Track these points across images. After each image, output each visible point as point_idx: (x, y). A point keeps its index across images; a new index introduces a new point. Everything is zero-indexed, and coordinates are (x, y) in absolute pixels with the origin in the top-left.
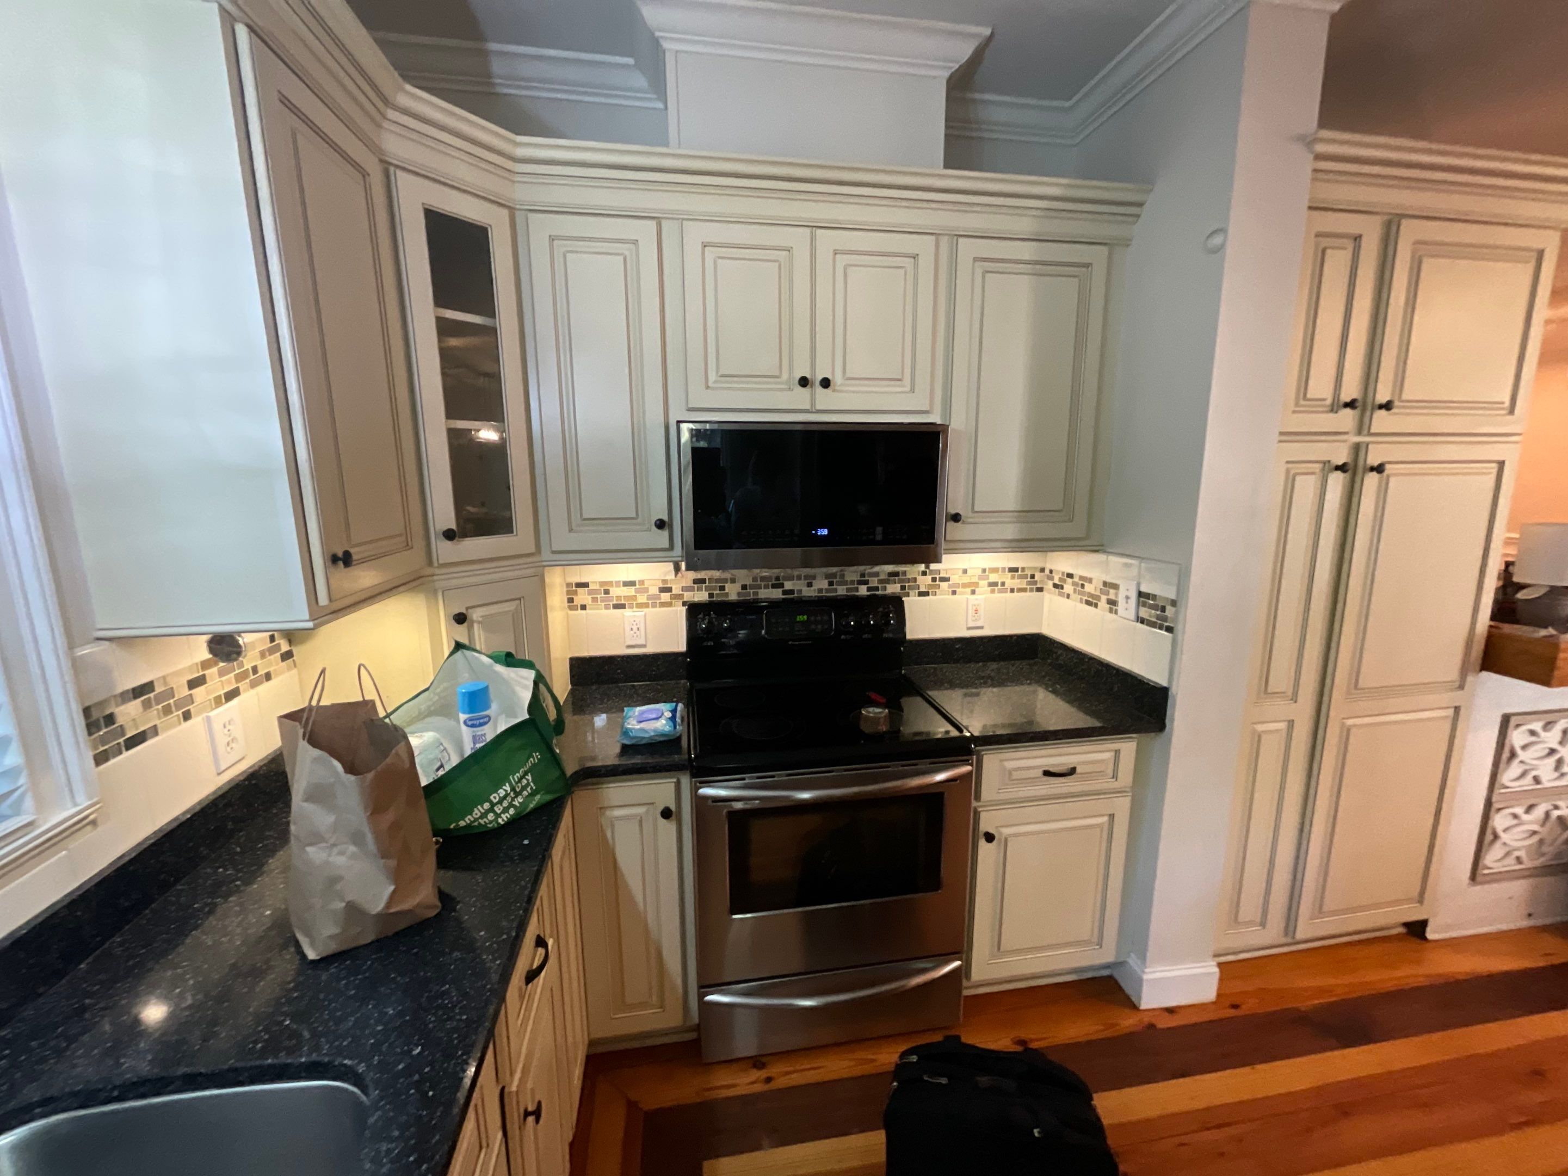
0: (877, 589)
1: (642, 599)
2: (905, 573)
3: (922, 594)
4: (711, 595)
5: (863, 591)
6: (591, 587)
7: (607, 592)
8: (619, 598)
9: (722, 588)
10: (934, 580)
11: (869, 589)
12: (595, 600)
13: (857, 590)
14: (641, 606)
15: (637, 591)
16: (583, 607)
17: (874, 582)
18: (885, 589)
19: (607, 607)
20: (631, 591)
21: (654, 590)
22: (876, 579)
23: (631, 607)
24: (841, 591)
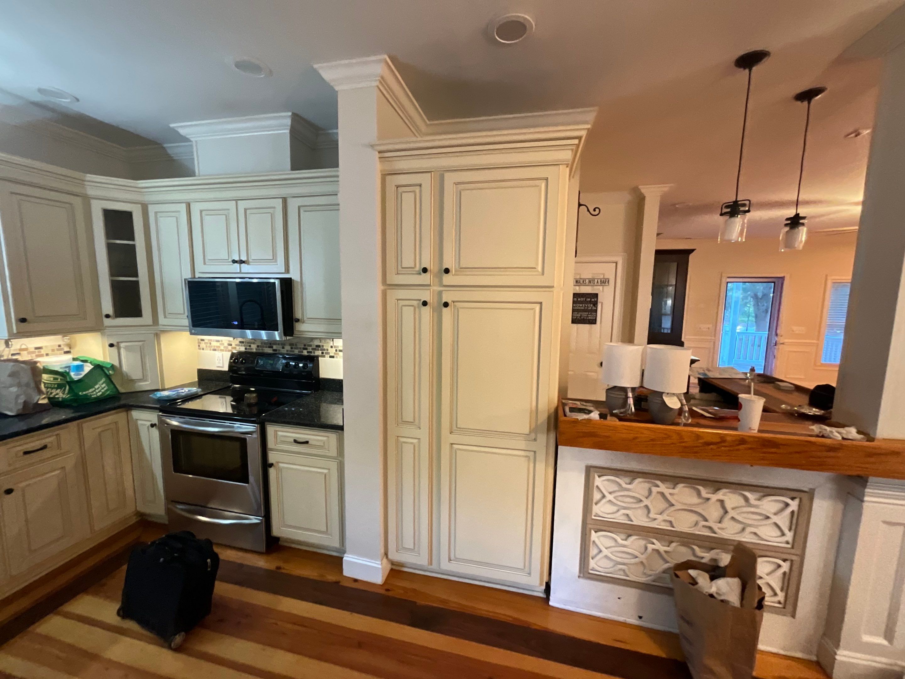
0: (311, 352)
1: (222, 348)
2: (323, 346)
3: (331, 357)
4: (246, 349)
5: (305, 353)
6: (205, 341)
7: (210, 344)
8: (214, 346)
9: (250, 346)
10: (336, 351)
11: (308, 352)
12: (207, 346)
13: (302, 352)
14: (222, 350)
15: (220, 344)
16: (203, 349)
17: (310, 349)
18: (314, 353)
19: (210, 350)
20: (218, 344)
21: (226, 345)
22: (311, 348)
23: (218, 351)
24: (296, 352)
